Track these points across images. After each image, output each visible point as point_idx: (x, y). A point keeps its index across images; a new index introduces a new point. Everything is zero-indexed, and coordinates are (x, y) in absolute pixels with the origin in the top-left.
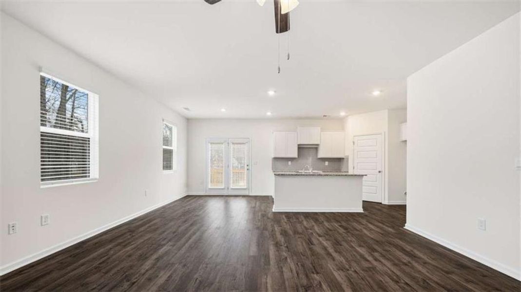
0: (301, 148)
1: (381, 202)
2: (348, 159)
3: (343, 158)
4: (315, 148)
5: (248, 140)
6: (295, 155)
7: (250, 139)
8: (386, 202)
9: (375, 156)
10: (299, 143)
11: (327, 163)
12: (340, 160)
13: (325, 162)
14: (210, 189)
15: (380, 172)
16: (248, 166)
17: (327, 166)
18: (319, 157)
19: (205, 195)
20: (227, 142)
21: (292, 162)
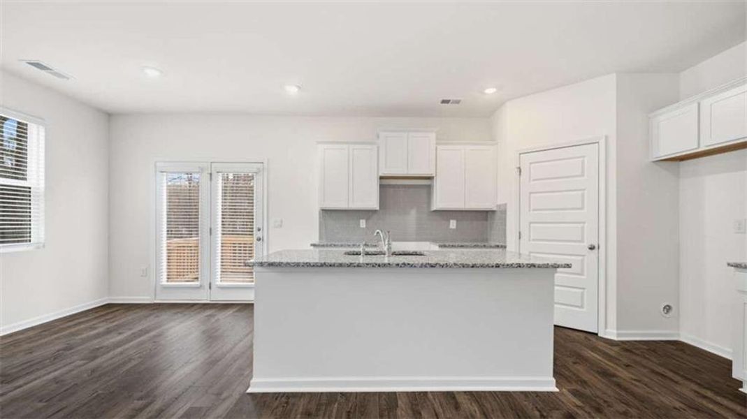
0: (387, 185)
1: (596, 332)
2: (504, 212)
3: (493, 212)
4: (425, 184)
5: (259, 165)
6: (373, 204)
7: (265, 162)
8: (611, 333)
9: (580, 206)
10: (381, 174)
11: (453, 224)
12: (485, 216)
13: (448, 221)
14: (165, 288)
15: (592, 248)
16: (259, 229)
17: (454, 229)
18: (434, 208)
19: (152, 302)
20: (210, 172)
21: (367, 220)
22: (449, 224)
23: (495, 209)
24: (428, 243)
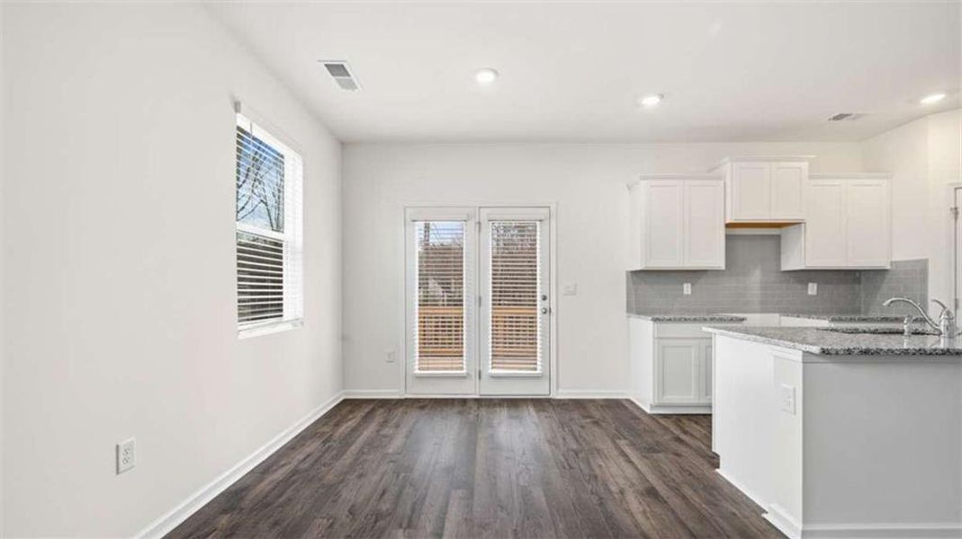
0: (735, 236)
3: (885, 271)
4: (773, 234)
5: (546, 211)
6: (716, 262)
7: (553, 207)
10: (730, 220)
11: (812, 289)
12: (856, 277)
13: (806, 284)
14: (420, 378)
16: (544, 298)
17: (813, 296)
18: (785, 267)
19: (402, 397)
20: (477, 220)
21: (693, 285)
22: (807, 289)
23: (888, 267)
24: (777, 315)
